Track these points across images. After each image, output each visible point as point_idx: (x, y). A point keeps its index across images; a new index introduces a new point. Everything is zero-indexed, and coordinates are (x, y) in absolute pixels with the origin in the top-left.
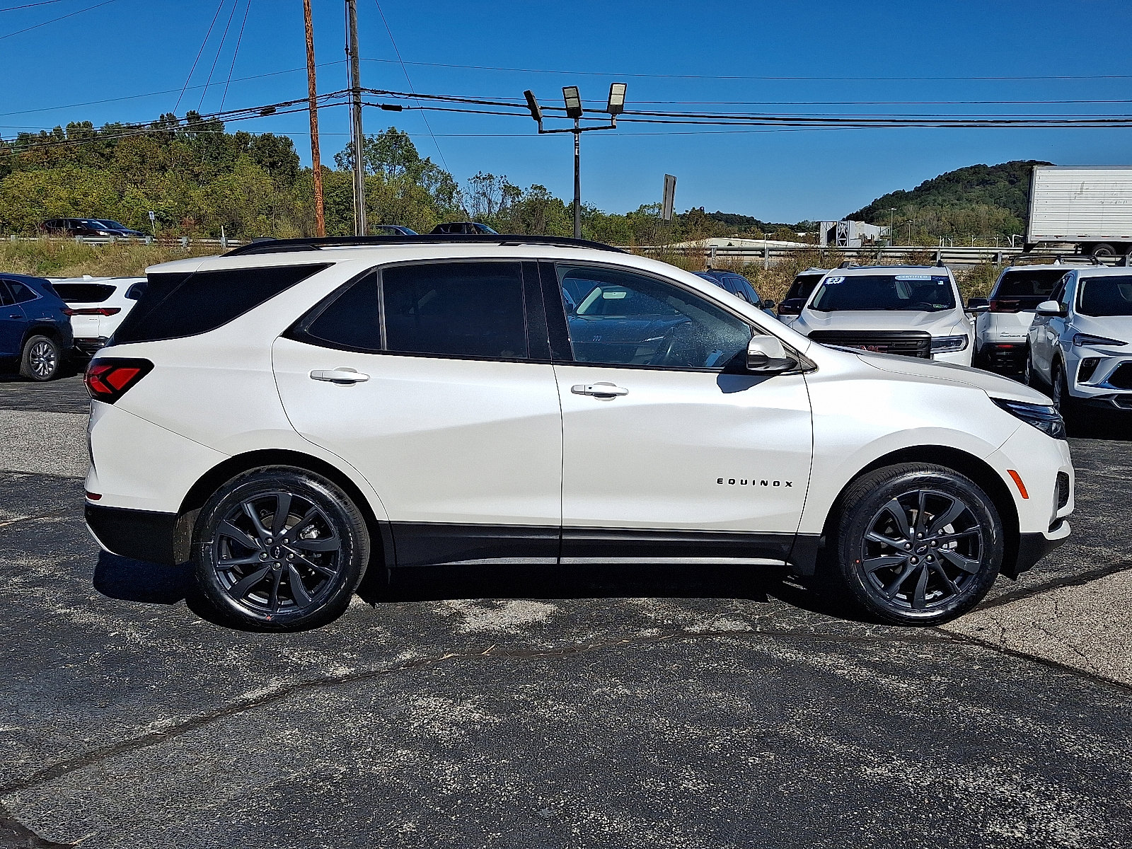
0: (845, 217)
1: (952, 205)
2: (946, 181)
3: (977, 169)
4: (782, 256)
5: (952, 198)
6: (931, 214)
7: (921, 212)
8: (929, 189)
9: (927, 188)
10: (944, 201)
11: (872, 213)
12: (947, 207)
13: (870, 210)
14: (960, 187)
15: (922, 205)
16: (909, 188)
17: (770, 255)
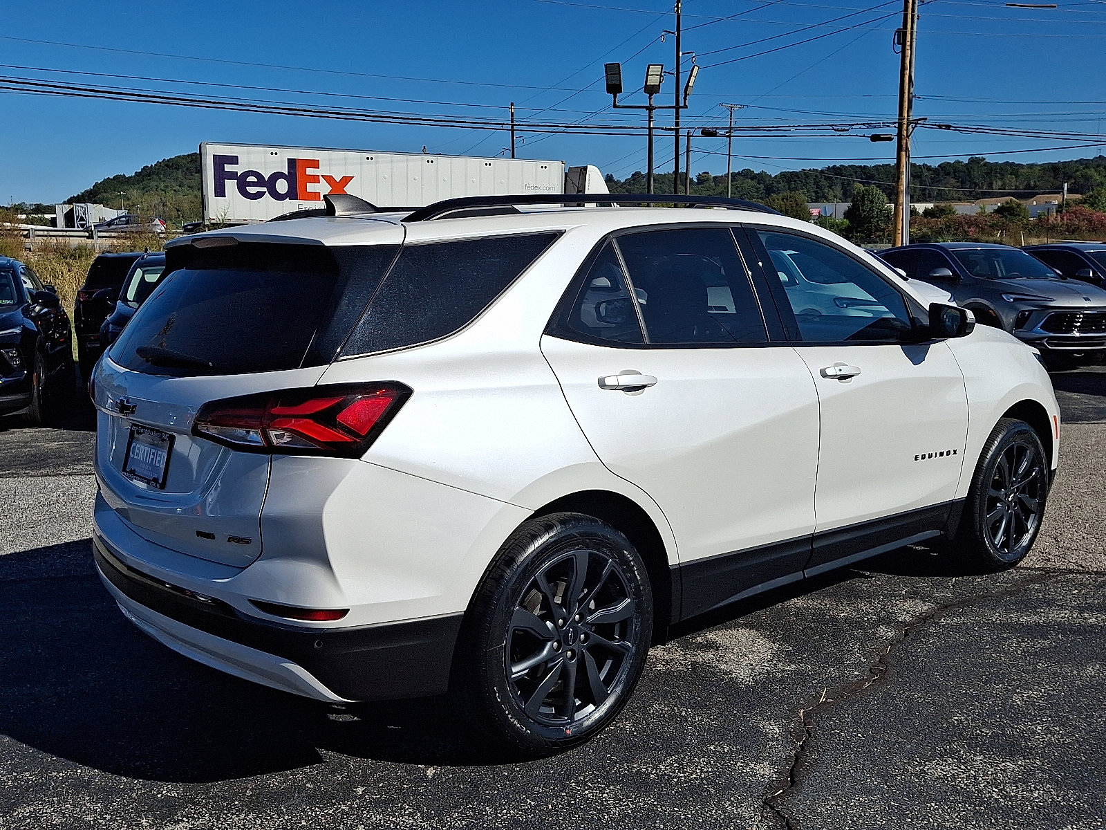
0: (66, 200)
1: (175, 191)
2: (166, 168)
3: (193, 157)
4: (114, 237)
5: (174, 184)
6: (155, 200)
7: (146, 197)
8: (149, 175)
9: (146, 174)
10: (166, 187)
11: (95, 197)
12: (170, 193)
13: (91, 193)
14: (180, 174)
15: (145, 190)
16: (130, 173)
17: (99, 237)
